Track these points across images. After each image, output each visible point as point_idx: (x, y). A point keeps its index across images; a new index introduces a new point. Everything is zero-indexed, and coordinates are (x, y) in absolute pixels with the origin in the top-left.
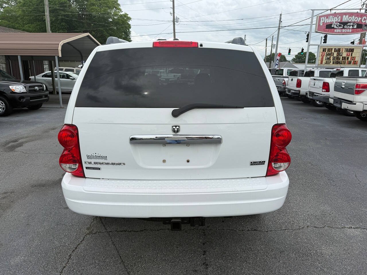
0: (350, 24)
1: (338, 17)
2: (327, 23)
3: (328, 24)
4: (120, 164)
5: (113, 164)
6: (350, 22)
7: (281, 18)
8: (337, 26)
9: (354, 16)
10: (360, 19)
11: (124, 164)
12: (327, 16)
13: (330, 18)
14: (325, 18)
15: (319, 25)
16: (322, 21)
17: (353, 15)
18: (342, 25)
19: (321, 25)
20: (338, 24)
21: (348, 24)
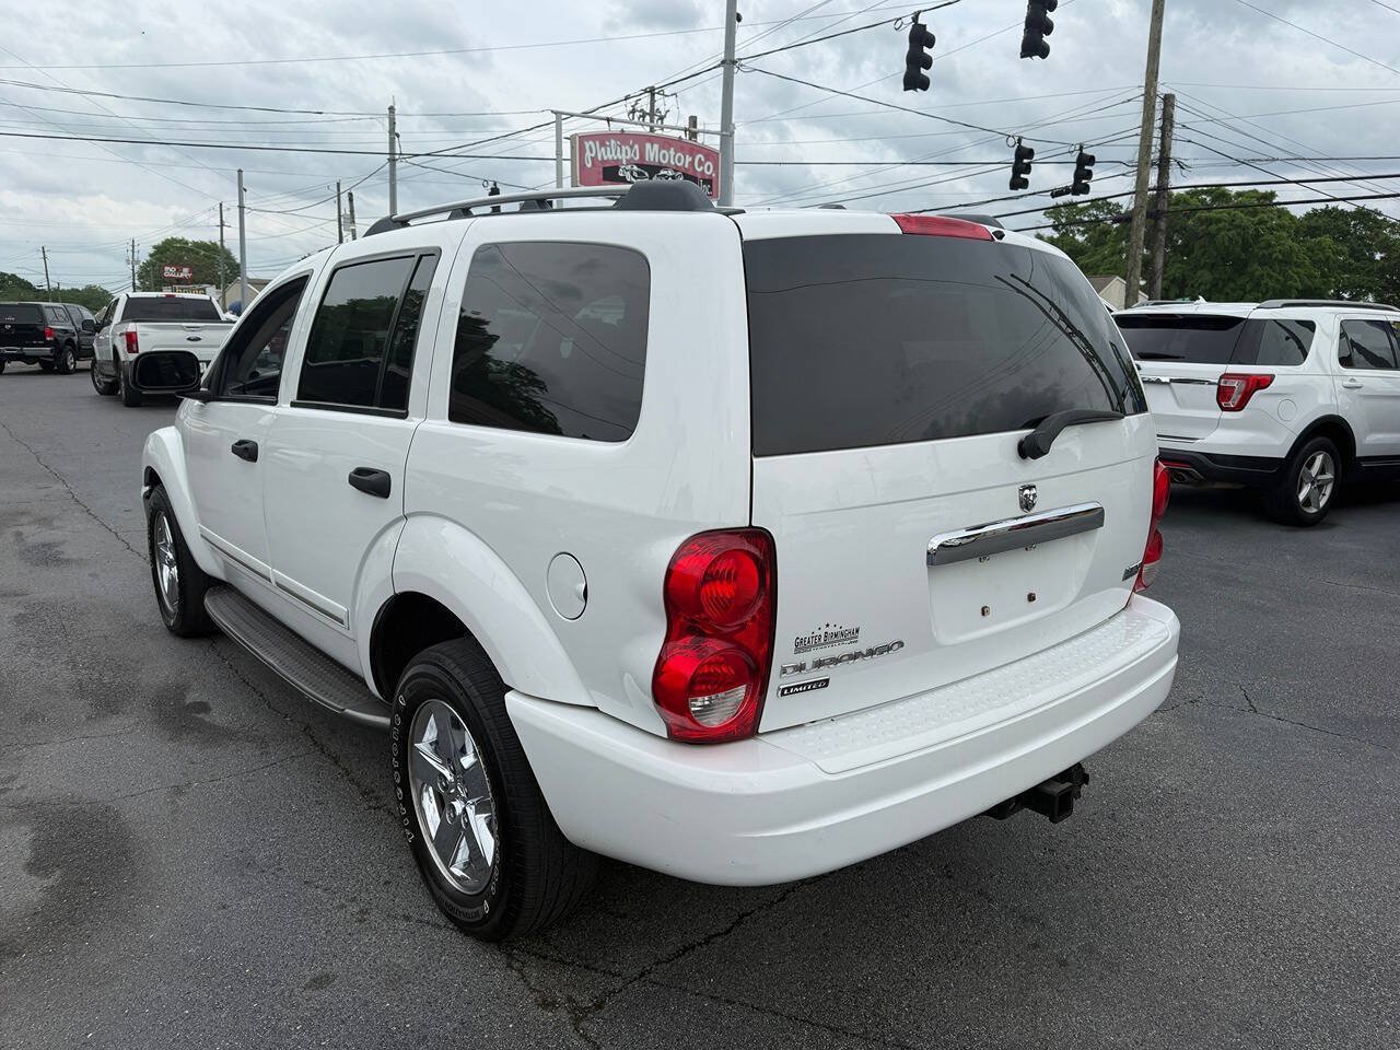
0: (665, 172)
1: (632, 147)
2: (603, 160)
3: (607, 165)
4: (888, 648)
5: (871, 653)
6: (665, 168)
7: (393, 123)
8: (632, 174)
9: (672, 149)
10: (689, 159)
11: (901, 644)
12: (602, 139)
13: (610, 146)
14: (598, 143)
15: (583, 166)
16: (588, 153)
17: (670, 146)
18: (646, 174)
19: (589, 165)
20: (635, 168)
21: (662, 172)
